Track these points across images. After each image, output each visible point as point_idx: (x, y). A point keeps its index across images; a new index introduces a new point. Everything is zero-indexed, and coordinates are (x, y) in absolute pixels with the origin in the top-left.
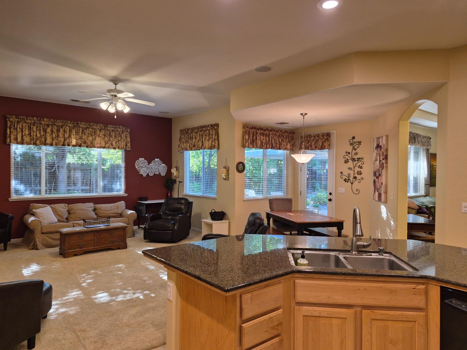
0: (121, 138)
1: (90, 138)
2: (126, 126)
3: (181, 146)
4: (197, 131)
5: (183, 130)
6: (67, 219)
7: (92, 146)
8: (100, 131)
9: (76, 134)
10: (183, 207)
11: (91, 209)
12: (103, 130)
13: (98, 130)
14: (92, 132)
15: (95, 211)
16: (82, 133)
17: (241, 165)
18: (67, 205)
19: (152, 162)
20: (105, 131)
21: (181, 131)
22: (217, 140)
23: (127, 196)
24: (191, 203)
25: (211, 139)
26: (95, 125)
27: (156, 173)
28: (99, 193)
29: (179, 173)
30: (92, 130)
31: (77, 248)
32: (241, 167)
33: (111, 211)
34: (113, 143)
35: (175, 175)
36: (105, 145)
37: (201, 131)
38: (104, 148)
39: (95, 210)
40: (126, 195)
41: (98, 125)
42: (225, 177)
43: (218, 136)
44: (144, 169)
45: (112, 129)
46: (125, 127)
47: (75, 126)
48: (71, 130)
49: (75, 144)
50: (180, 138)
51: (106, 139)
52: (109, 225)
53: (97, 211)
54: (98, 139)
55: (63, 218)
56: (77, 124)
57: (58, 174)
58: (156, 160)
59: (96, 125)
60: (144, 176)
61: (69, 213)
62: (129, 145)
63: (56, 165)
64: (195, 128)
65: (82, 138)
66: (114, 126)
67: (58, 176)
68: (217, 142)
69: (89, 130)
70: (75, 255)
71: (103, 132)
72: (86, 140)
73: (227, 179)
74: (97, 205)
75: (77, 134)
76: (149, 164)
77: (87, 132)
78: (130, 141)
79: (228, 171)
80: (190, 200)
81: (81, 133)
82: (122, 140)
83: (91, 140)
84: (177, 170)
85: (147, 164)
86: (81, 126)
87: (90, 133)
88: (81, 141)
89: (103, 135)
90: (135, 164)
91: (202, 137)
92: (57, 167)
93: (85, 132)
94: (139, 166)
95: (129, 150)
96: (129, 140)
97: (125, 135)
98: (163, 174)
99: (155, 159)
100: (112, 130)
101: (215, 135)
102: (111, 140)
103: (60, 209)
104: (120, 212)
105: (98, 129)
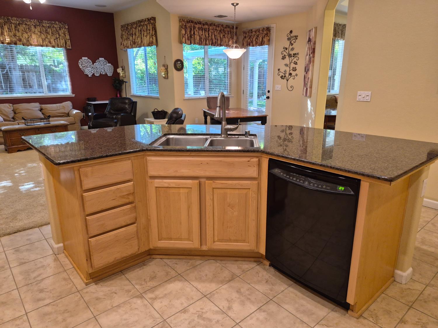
0: (59, 35)
1: (26, 35)
2: (63, 22)
3: (123, 44)
4: (136, 27)
5: (123, 26)
6: (13, 118)
7: (28, 44)
8: (35, 27)
9: (9, 31)
10: (127, 106)
11: (39, 108)
12: (38, 27)
13: (33, 27)
14: (26, 29)
15: (42, 111)
16: (15, 30)
17: (179, 62)
18: (11, 105)
19: (97, 61)
20: (41, 27)
21: (122, 26)
22: (154, 35)
23: (74, 96)
24: (136, 103)
25: (149, 35)
26: (28, 21)
27: (102, 73)
28: (45, 93)
29: (125, 73)
30: (26, 27)
31: (20, 144)
32: (179, 65)
33: (58, 111)
34: (52, 41)
35: (121, 75)
36: (43, 43)
37: (139, 26)
38: (42, 46)
39: (41, 110)
40: (74, 95)
41: (31, 20)
42: (164, 76)
43: (156, 32)
44: (88, 68)
45: (48, 25)
46: (62, 23)
47: (6, 22)
48: (3, 27)
49: (9, 42)
50: (122, 35)
51: (43, 37)
52: (50, 123)
53: (43, 111)
54: (34, 36)
55: (9, 117)
56: (8, 19)
57: (11, 76)
58: (100, 59)
59: (30, 21)
60: (89, 76)
61: (15, 113)
62: (69, 43)
63: (8, 67)
64: (134, 23)
65: (16, 35)
66: (49, 22)
67: (11, 78)
68: (154, 38)
69: (22, 26)
70: (19, 151)
71: (38, 28)
72: (21, 37)
73: (166, 77)
74: (43, 105)
75: (10, 30)
76: (93, 64)
77: (21, 28)
78: (69, 38)
79: (167, 69)
80: (134, 100)
81: (14, 30)
82: (61, 37)
83: (27, 37)
84: (123, 70)
85: (92, 63)
86: (13, 22)
87: (24, 29)
88: (16, 39)
89: (39, 32)
90: (79, 63)
91: (141, 33)
92: (8, 69)
93: (19, 29)
94: (83, 65)
95: (70, 49)
96: (68, 37)
97: (63, 32)
98: (110, 74)
99: (100, 58)
100: (48, 27)
101: (152, 30)
102: (49, 37)
103: (5, 109)
104: (67, 112)
105: (32, 25)
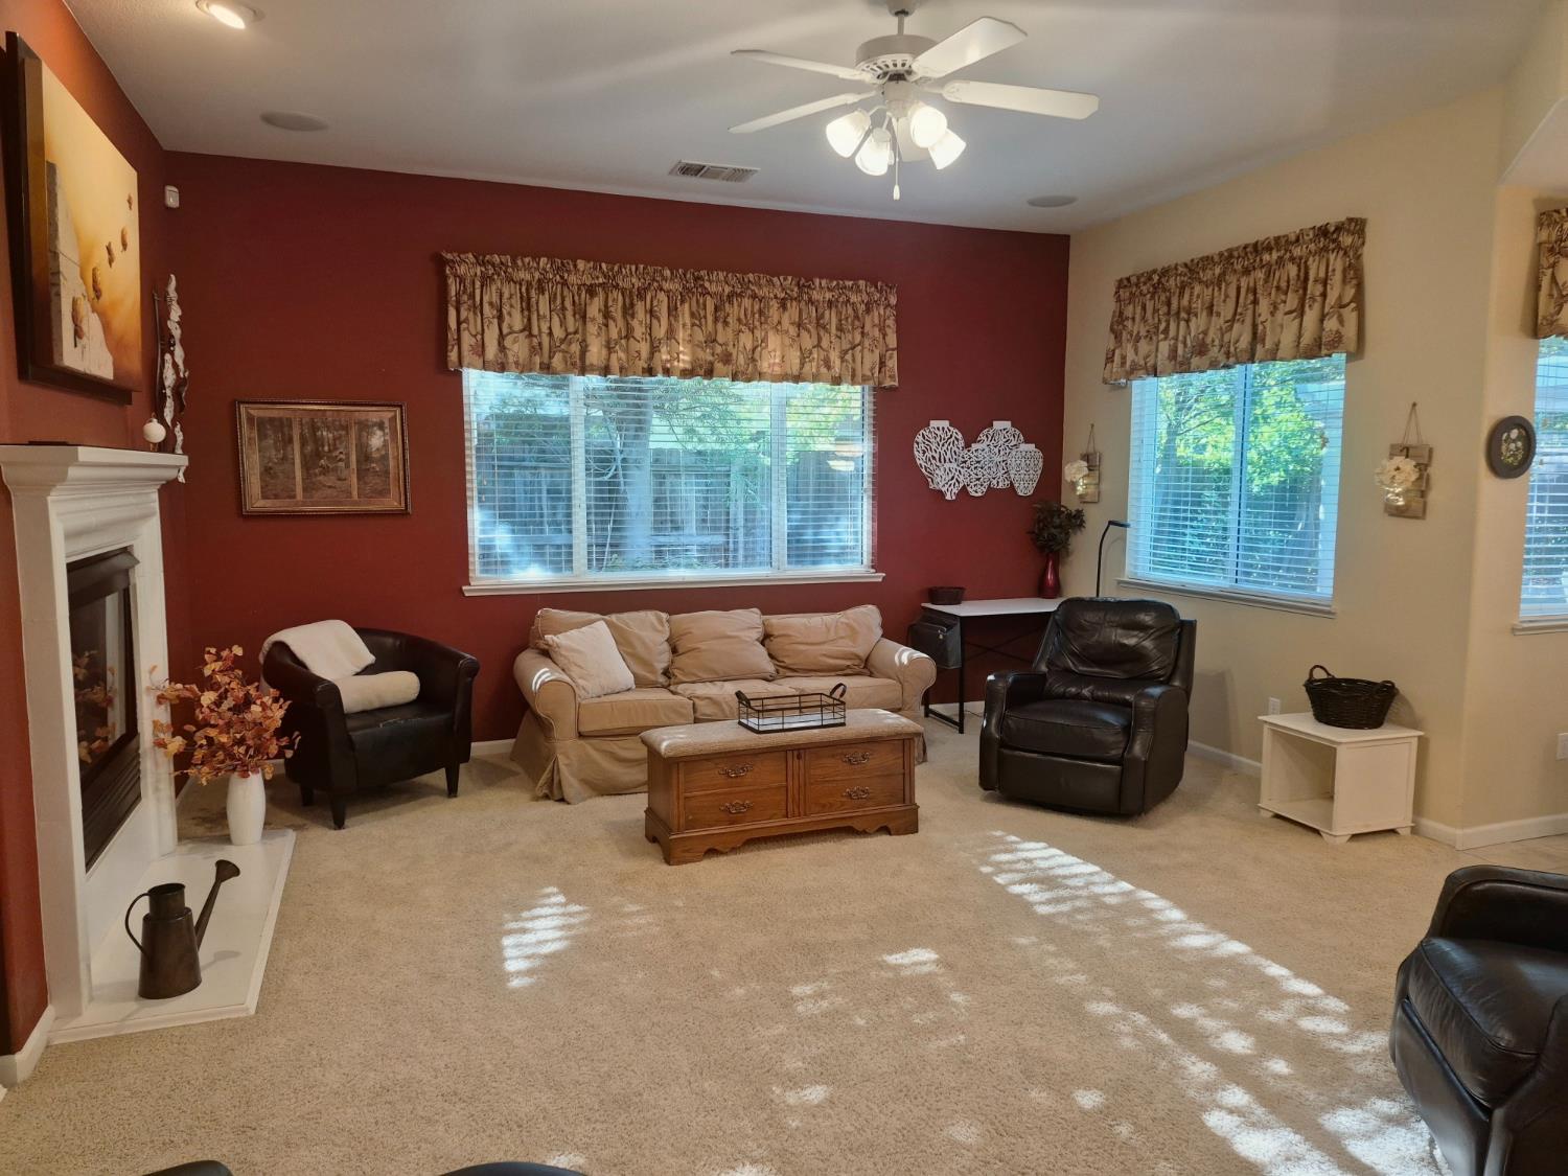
0: (862, 333)
1: (746, 340)
2: (883, 281)
3: (1124, 358)
4: (1223, 274)
5: (1134, 280)
6: (666, 673)
7: (749, 373)
8: (783, 307)
9: (693, 325)
10: (1148, 644)
11: (756, 634)
12: (794, 303)
13: (775, 304)
14: (753, 314)
15: (767, 642)
16: (716, 320)
17: (1514, 433)
18: (664, 616)
19: (982, 437)
20: (803, 303)
21: (1122, 284)
22: (1353, 305)
23: (880, 580)
24: (1187, 630)
25: (1317, 306)
26: (763, 281)
27: (995, 482)
28: (776, 569)
29: (1098, 484)
30: (753, 306)
31: (717, 823)
32: (1512, 446)
33: (826, 648)
34: (832, 359)
35: (1080, 489)
36: (801, 368)
37: (1247, 272)
38: (797, 379)
39: (766, 638)
40: (879, 577)
41: (775, 279)
42: (1401, 502)
43: (1360, 287)
44: (947, 465)
45: (828, 295)
46: (879, 284)
47: (689, 290)
48: (676, 309)
49: (688, 366)
50: (1120, 319)
51: (808, 341)
52: (843, 724)
53: (775, 644)
54: (774, 341)
55: (653, 671)
56: (697, 279)
57: (625, 490)
58: (998, 425)
59: (770, 282)
60: (948, 497)
61: (674, 651)
62: (892, 363)
63: (619, 457)
64: (1207, 261)
65: (715, 341)
66: (835, 283)
67: (626, 499)
68: (1350, 316)
69: (740, 306)
70: (712, 852)
71: (793, 310)
72: (730, 348)
73: (1412, 510)
74: (775, 620)
75: (698, 322)
76: (968, 445)
77: (734, 311)
78: (895, 346)
79: (1422, 467)
80: (1185, 612)
81: (710, 318)
82: (867, 343)
83: (749, 346)
84: (1090, 468)
85: (961, 443)
86: (713, 288)
87: (745, 315)
88: (713, 355)
89: (792, 324)
90: (915, 445)
91: (1255, 302)
92: (619, 464)
93: (728, 315)
94: (929, 454)
95: (891, 389)
96: (892, 340)
97: (877, 321)
98: (1025, 489)
99: (995, 423)
100: (830, 302)
101: (1344, 281)
102: (825, 344)
103: (643, 634)
104: (862, 651)
105: (776, 297)
